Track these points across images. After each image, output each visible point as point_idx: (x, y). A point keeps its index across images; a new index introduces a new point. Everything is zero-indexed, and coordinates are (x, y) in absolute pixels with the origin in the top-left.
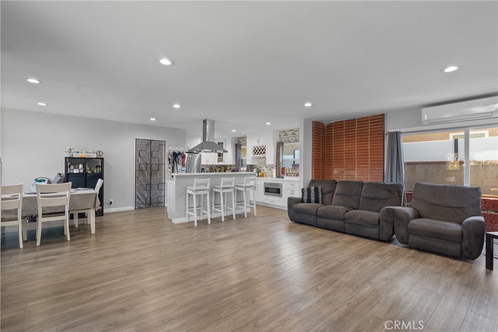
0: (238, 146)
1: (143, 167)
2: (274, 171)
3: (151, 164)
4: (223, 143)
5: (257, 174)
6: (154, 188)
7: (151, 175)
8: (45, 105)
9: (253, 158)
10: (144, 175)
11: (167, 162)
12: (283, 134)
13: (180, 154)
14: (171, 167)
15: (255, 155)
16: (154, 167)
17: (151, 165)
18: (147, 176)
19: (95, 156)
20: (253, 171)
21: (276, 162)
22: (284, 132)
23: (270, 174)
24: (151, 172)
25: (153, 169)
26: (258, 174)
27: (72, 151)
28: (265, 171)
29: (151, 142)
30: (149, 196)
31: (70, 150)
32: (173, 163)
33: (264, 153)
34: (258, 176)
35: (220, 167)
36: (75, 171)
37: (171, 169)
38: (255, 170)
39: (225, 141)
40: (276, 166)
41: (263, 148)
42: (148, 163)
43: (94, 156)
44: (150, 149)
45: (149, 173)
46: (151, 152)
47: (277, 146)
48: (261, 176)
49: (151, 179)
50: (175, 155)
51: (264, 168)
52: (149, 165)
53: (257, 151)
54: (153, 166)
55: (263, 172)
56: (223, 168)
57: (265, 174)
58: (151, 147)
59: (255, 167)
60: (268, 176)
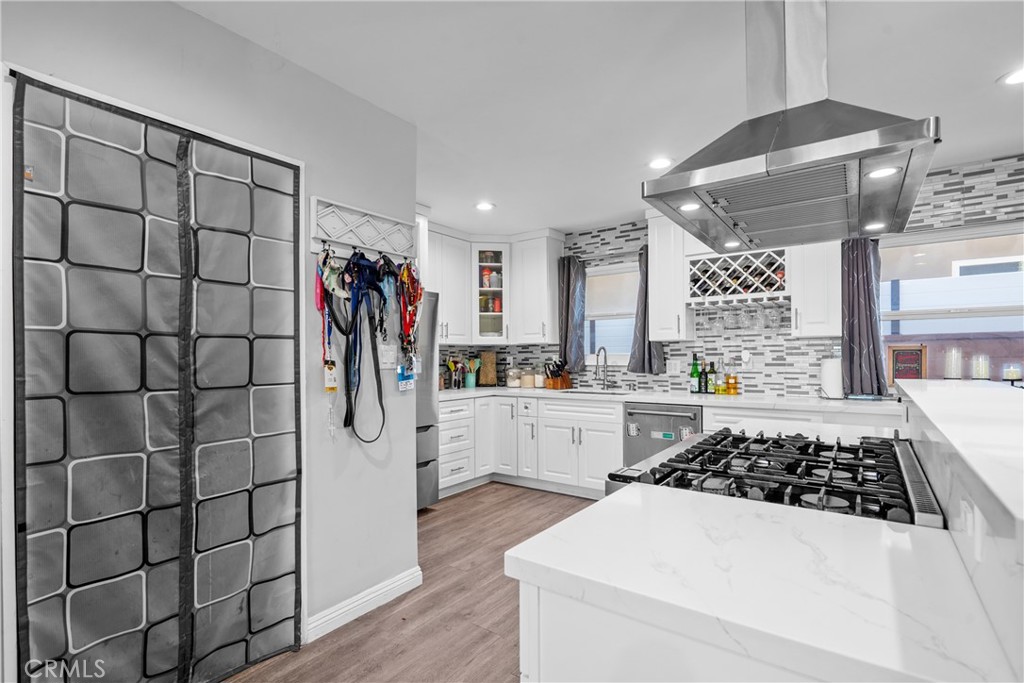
1: (110, 360)
3: (183, 333)
4: (500, 255)
5: (695, 381)
6: (221, 522)
7: (188, 427)
10: (117, 434)
11: (312, 319)
13: (388, 269)
14: (336, 354)
15: (707, 300)
16: (216, 362)
17: (188, 342)
18: (153, 437)
23: (777, 379)
24: (188, 402)
25: (203, 379)
26: (705, 382)
29: (183, 152)
30: (173, 603)
37: (339, 371)
38: (676, 366)
39: (511, 247)
42: (159, 321)
44: (173, 200)
45: (173, 407)
46: (186, 231)
48: (717, 391)
49: (186, 464)
50: (366, 274)
52: (173, 344)
53: (716, 277)
54: (205, 349)
55: (729, 370)
56: (491, 358)
57: (744, 382)
58: (184, 198)
59: (672, 350)
60: (763, 392)
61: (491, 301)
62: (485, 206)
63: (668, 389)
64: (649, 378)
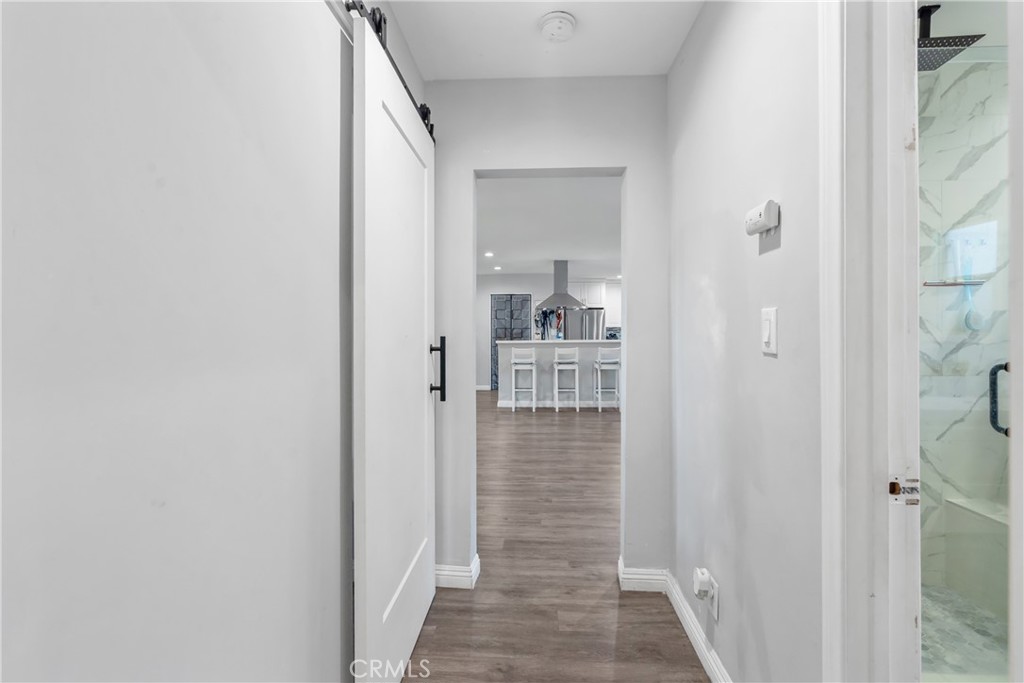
3: (511, 328)
11: (534, 325)
17: (512, 331)
29: (511, 298)
32: (543, 325)
37: (540, 336)
42: (507, 327)
44: (510, 307)
46: (512, 311)
50: (546, 314)
54: (515, 331)
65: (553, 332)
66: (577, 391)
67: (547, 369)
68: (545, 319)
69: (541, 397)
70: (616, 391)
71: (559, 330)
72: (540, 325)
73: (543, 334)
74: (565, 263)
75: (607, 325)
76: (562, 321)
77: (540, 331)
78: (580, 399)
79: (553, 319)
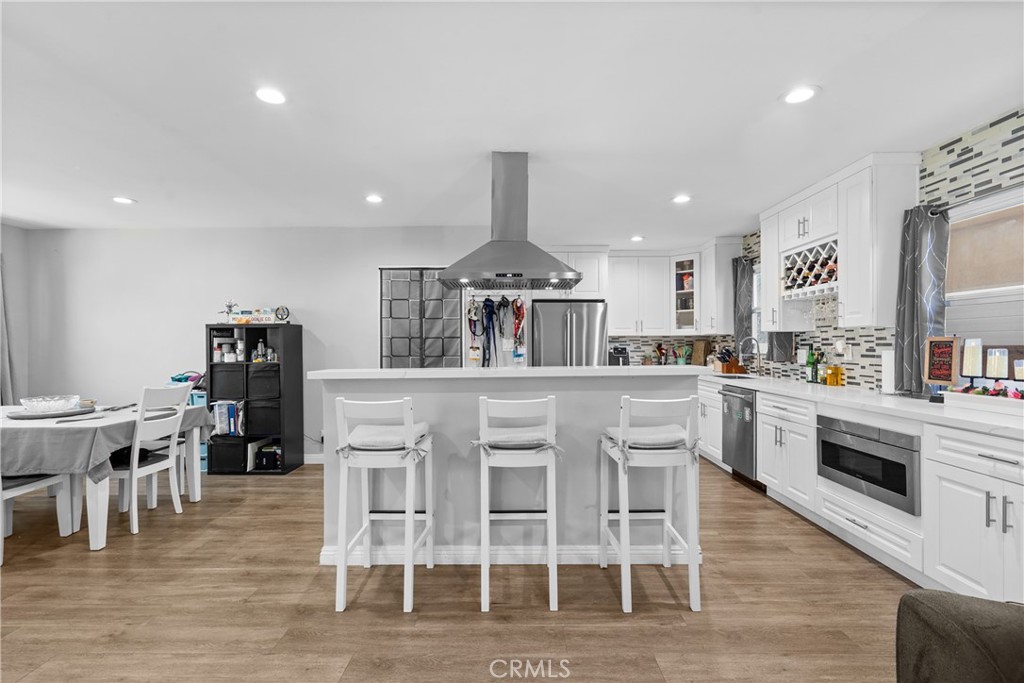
0: (743, 266)
2: (888, 357)
3: (421, 337)
4: (692, 262)
5: (809, 371)
8: (129, 201)
9: (786, 303)
11: (466, 329)
12: (940, 164)
13: (504, 303)
14: (478, 345)
15: (795, 291)
16: (431, 346)
17: (423, 341)
19: (271, 319)
20: (792, 359)
21: (900, 315)
22: (948, 147)
23: (869, 371)
24: (423, 360)
25: (427, 354)
26: (815, 372)
27: (234, 309)
28: (846, 359)
29: (422, 275)
31: (230, 307)
32: (486, 330)
33: (831, 273)
34: (814, 380)
35: (690, 342)
36: (229, 358)
37: (480, 353)
38: (803, 355)
39: (700, 254)
40: (899, 335)
41: (824, 255)
42: (414, 335)
43: (269, 319)
44: (418, 293)
45: (418, 362)
46: (422, 302)
47: (906, 229)
48: (824, 381)
50: (489, 309)
51: (840, 346)
52: (418, 341)
53: (800, 271)
54: (428, 342)
55: (837, 361)
56: (701, 346)
57: (847, 374)
58: (421, 290)
59: (802, 340)
60: (859, 384)
61: (685, 302)
62: (637, 239)
63: (799, 377)
64: (789, 367)
65: (506, 344)
66: (551, 517)
67: (465, 453)
68: (490, 319)
69: (449, 533)
70: (666, 517)
71: (519, 341)
72: (479, 329)
73: (486, 349)
74: (522, 157)
75: (612, 332)
76: (525, 323)
77: (479, 342)
78: (561, 540)
79: (507, 318)
